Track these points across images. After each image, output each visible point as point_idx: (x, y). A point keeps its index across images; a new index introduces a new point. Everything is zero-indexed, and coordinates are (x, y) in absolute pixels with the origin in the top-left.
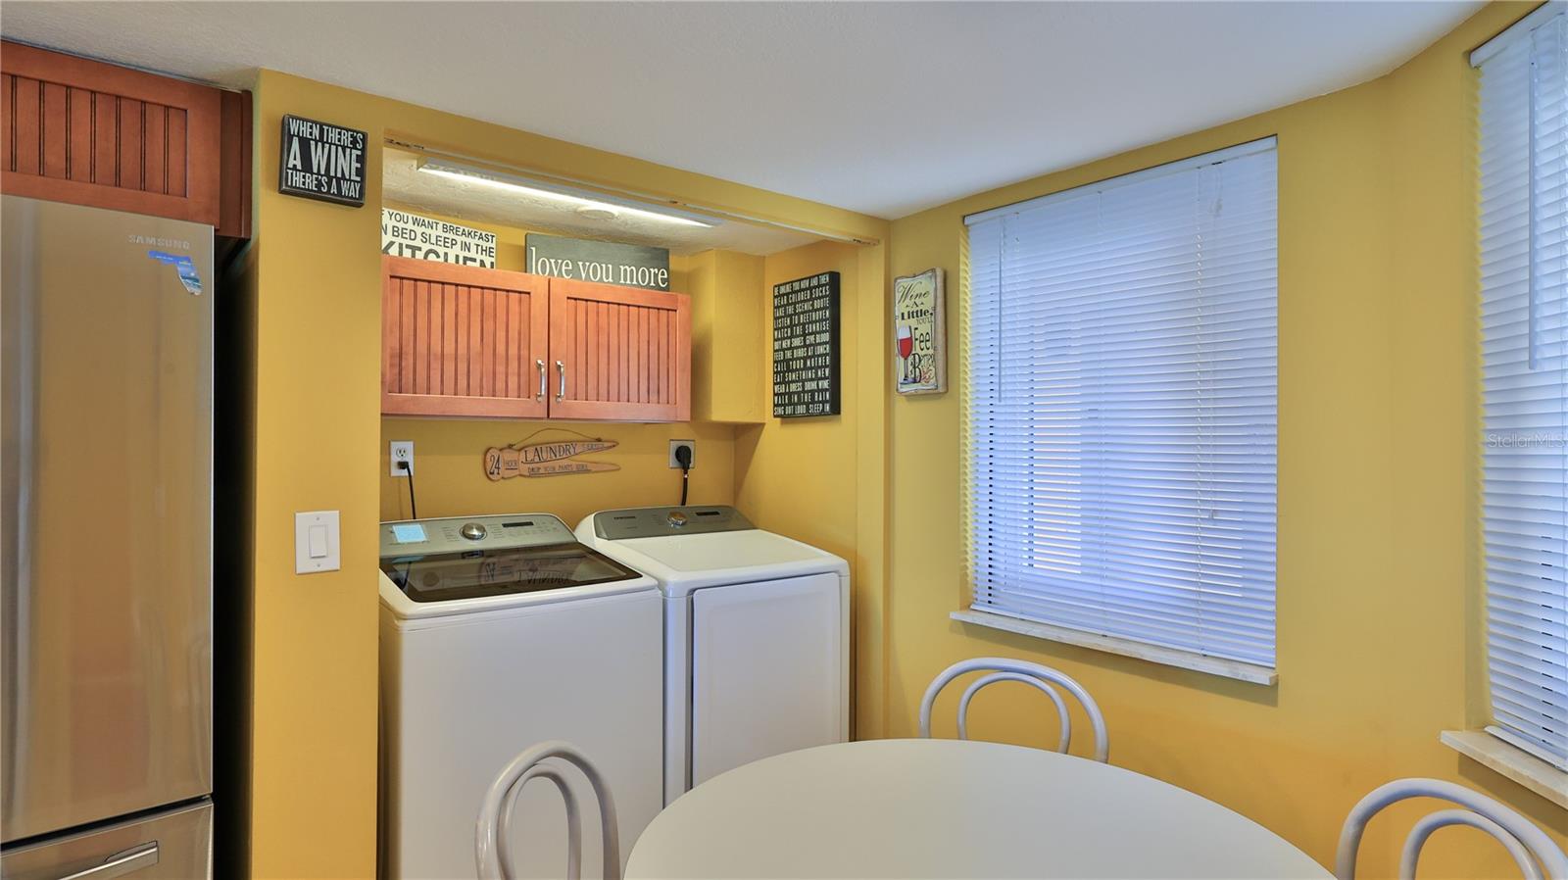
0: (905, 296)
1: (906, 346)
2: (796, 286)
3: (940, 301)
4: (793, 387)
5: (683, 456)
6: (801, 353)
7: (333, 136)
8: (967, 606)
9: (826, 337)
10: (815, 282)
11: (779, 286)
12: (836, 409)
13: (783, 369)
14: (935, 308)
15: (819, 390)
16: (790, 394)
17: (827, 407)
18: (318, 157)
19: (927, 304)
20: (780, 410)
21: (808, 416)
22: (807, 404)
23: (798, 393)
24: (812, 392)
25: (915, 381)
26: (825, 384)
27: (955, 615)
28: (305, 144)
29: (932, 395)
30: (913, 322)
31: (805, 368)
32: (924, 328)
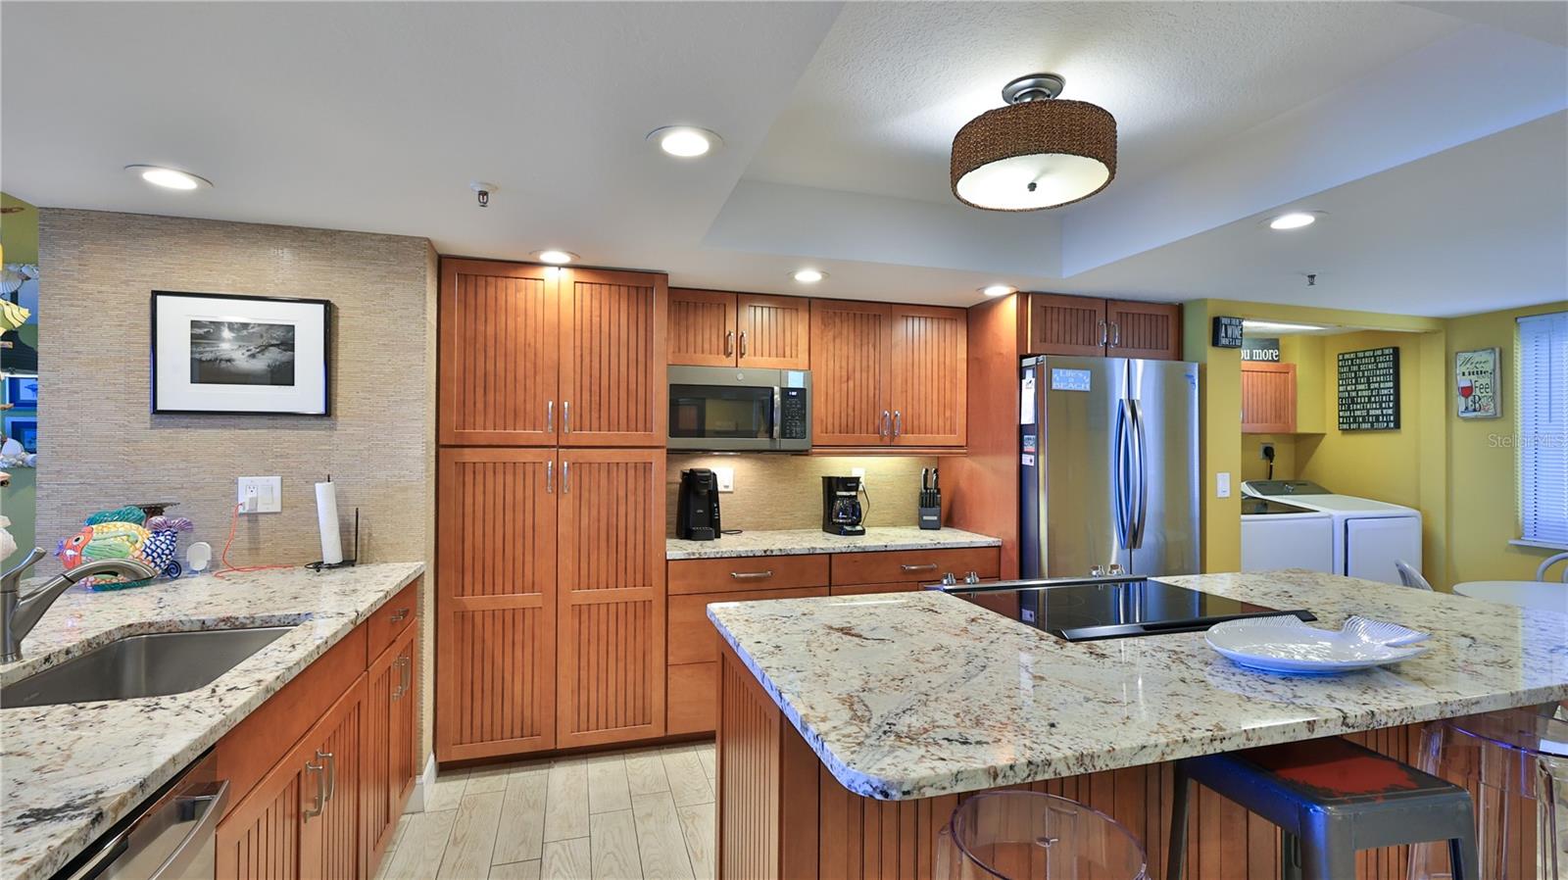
0: (1466, 362)
1: (1467, 392)
2: (1361, 355)
3: (1498, 365)
4: (1358, 413)
5: (1269, 453)
6: (1365, 393)
7: (1234, 322)
8: (1520, 539)
9: (1391, 384)
10: (1379, 353)
11: (1343, 354)
12: (1398, 425)
13: (1347, 403)
14: (1494, 370)
15: (1383, 415)
16: (1355, 417)
17: (1392, 425)
18: (1229, 332)
19: (1489, 367)
20: (1345, 426)
21: (1373, 429)
22: (1372, 423)
23: (1364, 417)
24: (1377, 416)
25: (1475, 410)
26: (1390, 411)
27: (1511, 542)
28: (1226, 326)
29: (1493, 418)
30: (1474, 378)
31: (1370, 401)
32: (1484, 380)
